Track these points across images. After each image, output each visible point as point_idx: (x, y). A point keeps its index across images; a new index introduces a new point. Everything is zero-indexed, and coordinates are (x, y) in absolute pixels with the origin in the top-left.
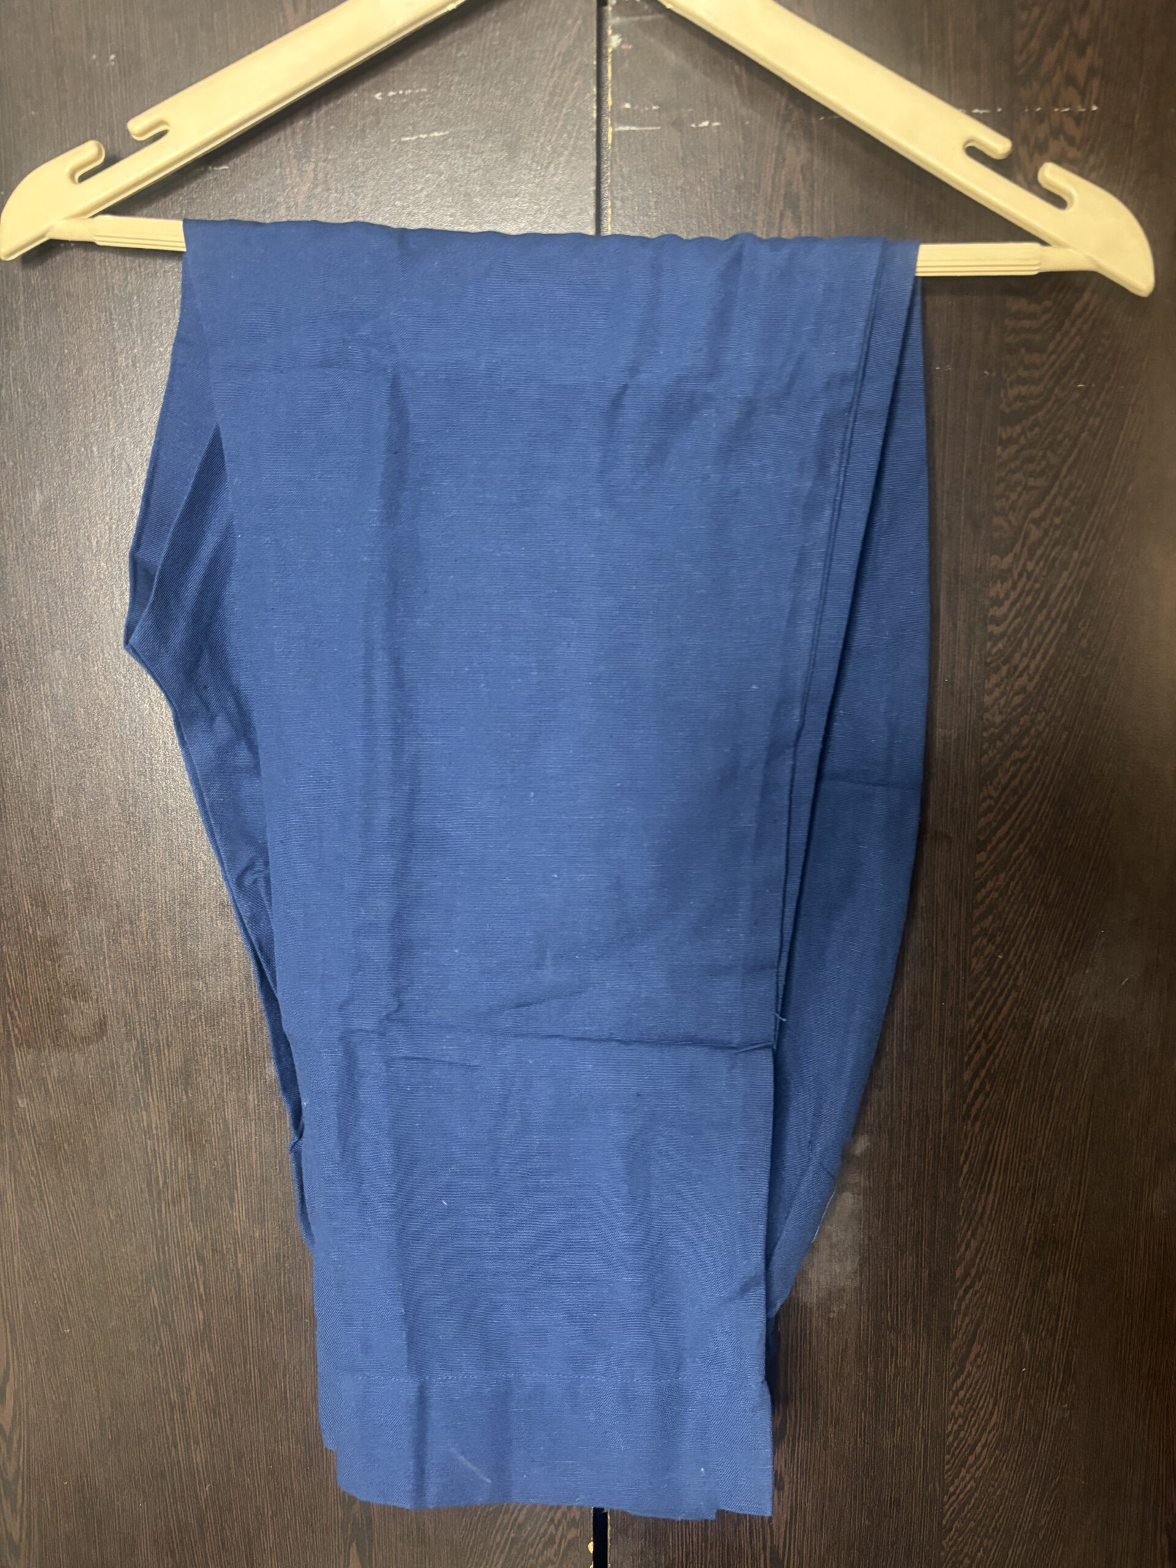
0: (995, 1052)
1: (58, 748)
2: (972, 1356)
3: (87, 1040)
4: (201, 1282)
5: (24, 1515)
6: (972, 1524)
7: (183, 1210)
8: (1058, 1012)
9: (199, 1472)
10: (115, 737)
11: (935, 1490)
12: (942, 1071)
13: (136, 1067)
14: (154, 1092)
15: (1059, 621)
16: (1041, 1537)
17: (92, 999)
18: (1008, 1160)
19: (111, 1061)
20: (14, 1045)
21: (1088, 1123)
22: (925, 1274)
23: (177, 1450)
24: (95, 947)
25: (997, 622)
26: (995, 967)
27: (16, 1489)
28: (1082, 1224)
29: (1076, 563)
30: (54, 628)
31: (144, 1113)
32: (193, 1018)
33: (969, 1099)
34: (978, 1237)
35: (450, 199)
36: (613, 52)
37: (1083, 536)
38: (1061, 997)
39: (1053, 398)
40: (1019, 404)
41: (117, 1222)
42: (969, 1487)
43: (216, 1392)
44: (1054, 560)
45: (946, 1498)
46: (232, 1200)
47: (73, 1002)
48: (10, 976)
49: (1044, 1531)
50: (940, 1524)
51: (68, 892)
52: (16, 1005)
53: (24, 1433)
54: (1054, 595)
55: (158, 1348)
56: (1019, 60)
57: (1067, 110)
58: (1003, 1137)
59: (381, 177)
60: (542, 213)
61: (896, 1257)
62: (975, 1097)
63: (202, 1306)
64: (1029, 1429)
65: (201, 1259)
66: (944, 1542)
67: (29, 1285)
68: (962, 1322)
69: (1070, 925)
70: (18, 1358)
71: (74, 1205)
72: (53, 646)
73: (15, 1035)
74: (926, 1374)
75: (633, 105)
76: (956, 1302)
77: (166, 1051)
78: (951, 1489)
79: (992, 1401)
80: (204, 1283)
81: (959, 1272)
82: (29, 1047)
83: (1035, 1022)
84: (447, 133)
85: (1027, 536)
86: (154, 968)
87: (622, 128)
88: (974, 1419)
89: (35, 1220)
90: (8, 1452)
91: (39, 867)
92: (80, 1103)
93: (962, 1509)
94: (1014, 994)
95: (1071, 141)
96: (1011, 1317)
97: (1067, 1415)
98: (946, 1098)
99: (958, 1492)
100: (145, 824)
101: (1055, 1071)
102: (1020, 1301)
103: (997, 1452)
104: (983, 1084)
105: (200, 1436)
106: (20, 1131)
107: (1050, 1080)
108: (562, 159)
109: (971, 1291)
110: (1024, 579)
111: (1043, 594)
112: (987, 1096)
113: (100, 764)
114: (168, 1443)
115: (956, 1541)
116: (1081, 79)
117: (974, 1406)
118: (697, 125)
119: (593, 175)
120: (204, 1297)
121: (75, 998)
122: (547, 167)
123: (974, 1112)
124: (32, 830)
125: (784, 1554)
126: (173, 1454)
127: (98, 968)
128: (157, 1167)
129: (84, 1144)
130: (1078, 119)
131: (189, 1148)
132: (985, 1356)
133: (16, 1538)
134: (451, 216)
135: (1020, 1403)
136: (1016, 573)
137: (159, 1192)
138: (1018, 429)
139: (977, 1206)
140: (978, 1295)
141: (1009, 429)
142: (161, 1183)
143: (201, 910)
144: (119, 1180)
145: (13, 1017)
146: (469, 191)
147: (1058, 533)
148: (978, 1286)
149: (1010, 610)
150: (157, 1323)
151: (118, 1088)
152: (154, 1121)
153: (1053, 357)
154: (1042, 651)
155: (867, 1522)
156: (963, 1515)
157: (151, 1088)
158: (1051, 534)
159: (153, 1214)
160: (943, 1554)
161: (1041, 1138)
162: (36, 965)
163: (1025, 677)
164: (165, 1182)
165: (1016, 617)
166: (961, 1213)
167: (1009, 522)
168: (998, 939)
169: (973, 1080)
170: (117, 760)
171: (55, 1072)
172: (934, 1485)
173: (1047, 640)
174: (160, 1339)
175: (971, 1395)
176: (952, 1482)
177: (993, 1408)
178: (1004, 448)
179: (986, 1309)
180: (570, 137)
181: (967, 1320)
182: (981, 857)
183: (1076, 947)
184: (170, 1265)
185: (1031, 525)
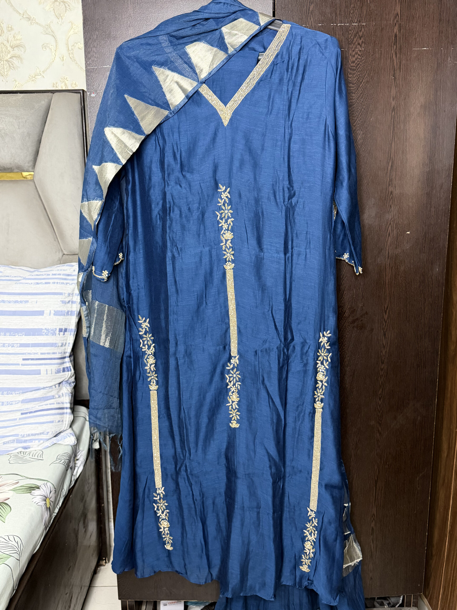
56: (350, 40)
57: (358, 49)
95: (359, 55)
116: (361, 44)
130: (360, 51)
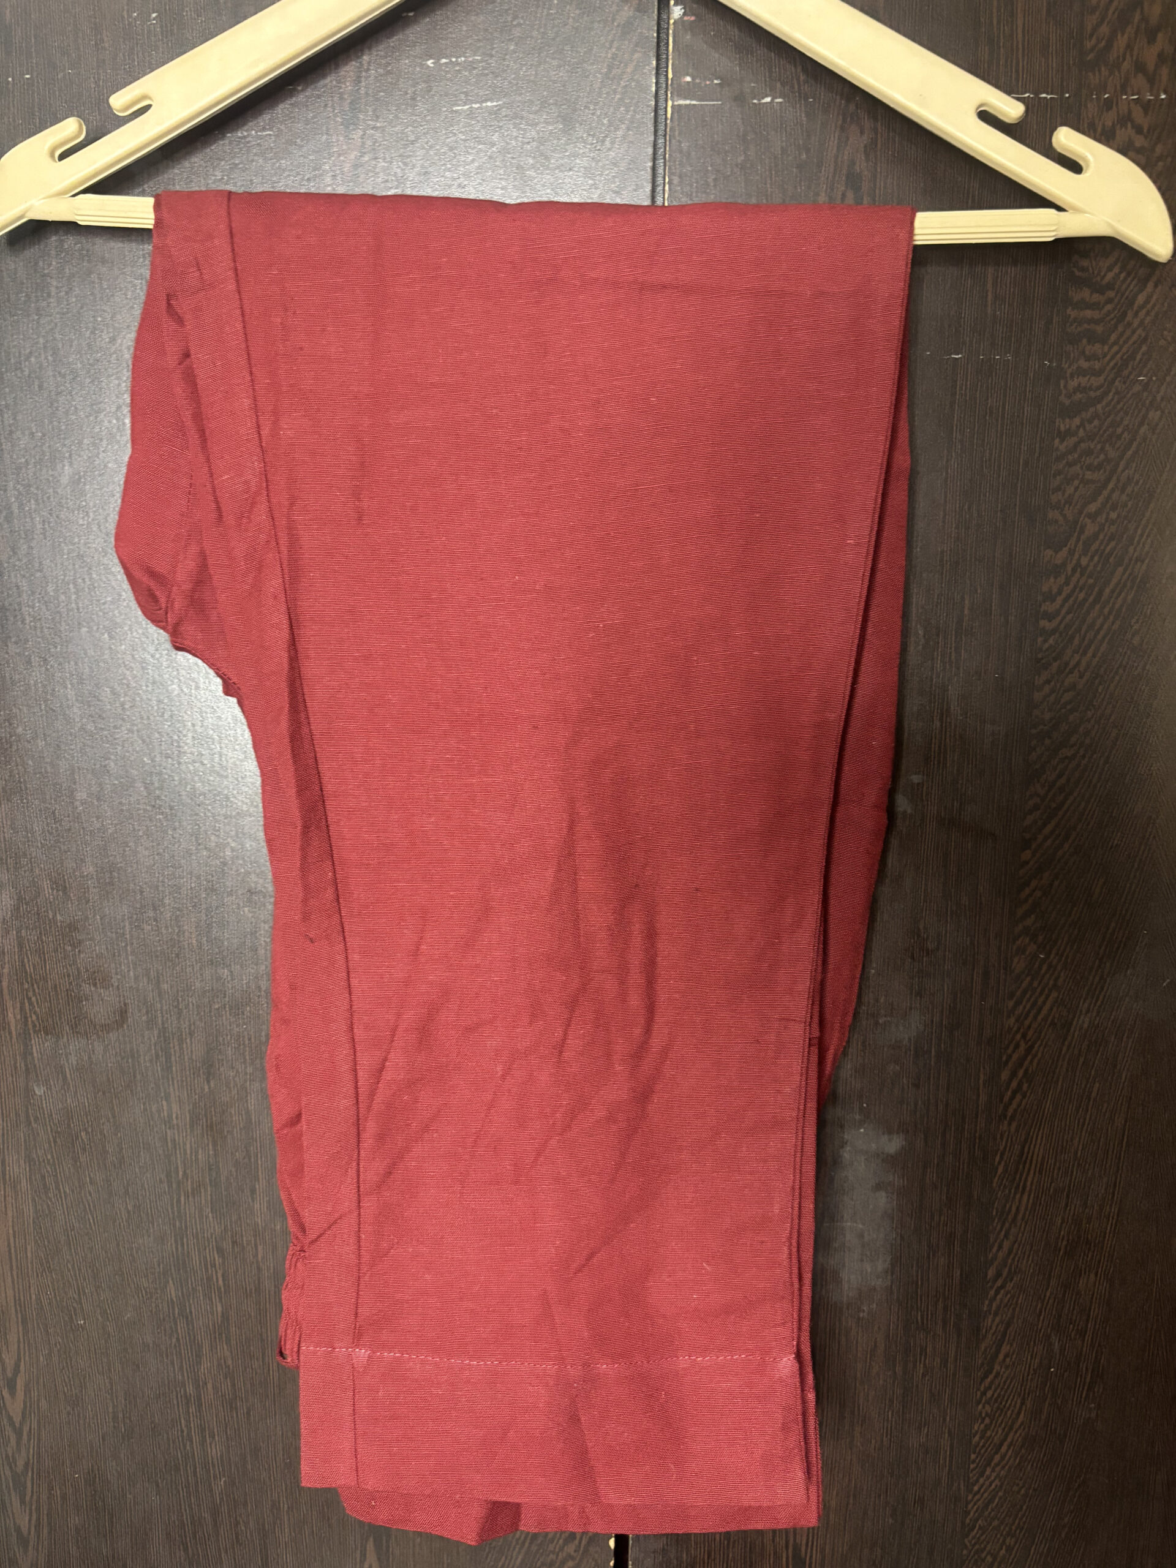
0: (1034, 1051)
1: (82, 729)
2: (1001, 1357)
3: (107, 1028)
4: (220, 1275)
5: (33, 1507)
6: (996, 1523)
7: (203, 1202)
8: (1098, 1012)
9: (214, 1466)
10: (142, 718)
11: (959, 1489)
12: (979, 1070)
13: (157, 1056)
14: (175, 1082)
15: (1111, 618)
16: (1063, 1536)
17: (112, 986)
18: (1043, 1158)
19: (132, 1050)
20: (31, 1032)
21: (1125, 1125)
22: (957, 1273)
23: (191, 1442)
24: (116, 933)
25: (1050, 617)
26: (1036, 966)
27: (25, 1482)
28: (1116, 1225)
29: (1130, 560)
30: (80, 605)
31: (164, 1103)
32: (217, 1007)
33: (1006, 1099)
34: (1011, 1237)
35: (502, 172)
36: (674, 23)
37: (1139, 532)
38: (1101, 997)
39: (1113, 390)
40: (1079, 396)
41: (134, 1213)
42: (993, 1486)
43: (233, 1385)
44: (1110, 554)
45: (970, 1497)
46: (253, 1191)
47: (93, 989)
48: (29, 961)
49: (1066, 1529)
50: (963, 1523)
51: (90, 877)
52: (34, 991)
53: (35, 1425)
54: (1107, 591)
55: (174, 1340)
56: (1089, 45)
57: (1135, 97)
58: (1039, 1137)
59: (431, 147)
60: (596, 188)
61: (929, 1257)
62: (1012, 1098)
63: (220, 1298)
64: (1056, 1429)
65: (220, 1251)
66: (966, 1541)
67: (42, 1276)
68: (993, 1321)
69: (1113, 924)
70: (29, 1350)
71: (90, 1194)
72: (79, 624)
73: (33, 1022)
74: (954, 1375)
75: (693, 79)
76: (987, 1302)
77: (188, 1040)
78: (976, 1488)
79: (1019, 1402)
80: (223, 1276)
81: (991, 1273)
82: (47, 1034)
83: (1074, 1023)
84: (500, 103)
85: (1082, 531)
86: (177, 956)
87: (682, 102)
88: (1000, 1419)
89: (50, 1211)
90: (18, 1443)
91: (60, 850)
92: (99, 1091)
93: (986, 1506)
94: (1054, 994)
95: (1139, 130)
96: (1042, 1318)
97: (1093, 1415)
98: (983, 1098)
99: (982, 1490)
100: (171, 808)
101: (1093, 1073)
102: (1051, 1301)
103: (1023, 1451)
104: (1020, 1084)
105: (216, 1430)
106: (36, 1119)
107: (1087, 1082)
108: (620, 133)
109: (1002, 1291)
110: (1077, 575)
111: (1096, 589)
112: (1024, 1097)
113: (126, 745)
114: (183, 1437)
115: (979, 1538)
116: (1151, 66)
117: (1002, 1406)
118: (759, 100)
119: (650, 150)
120: (222, 1289)
121: (95, 985)
122: (603, 141)
123: (1009, 1114)
124: (54, 813)
125: (806, 1553)
126: (188, 1448)
127: (119, 955)
128: (176, 1158)
129: (102, 1132)
130: (1146, 107)
131: (210, 1139)
132: (1014, 1356)
133: (25, 1531)
134: (502, 189)
135: (1047, 1403)
136: (1069, 568)
137: (179, 1183)
138: (1077, 421)
139: (1011, 1206)
140: (1009, 1296)
141: (1067, 420)
142: (181, 1173)
143: (228, 896)
144: (137, 1170)
145: (31, 1003)
146: (522, 163)
147: (1113, 529)
148: (1010, 1286)
149: (1062, 606)
150: (174, 1314)
151: (138, 1077)
152: (174, 1110)
153: (1115, 348)
154: (1093, 647)
155: (890, 1520)
156: (986, 1513)
157: (172, 1078)
158: (1106, 528)
159: (172, 1205)
160: (965, 1552)
161: (1077, 1139)
162: (56, 951)
163: (1076, 673)
164: (185, 1173)
165: (1068, 613)
166: (994, 1213)
167: (1065, 516)
168: (1040, 938)
169: (1010, 1080)
170: (144, 741)
171: (73, 1059)
172: (959, 1485)
173: (1099, 637)
174: (177, 1330)
175: (999, 1395)
176: (977, 1481)
177: (1020, 1409)
178: (1062, 441)
179: (1017, 1309)
180: (627, 111)
181: (997, 1320)
182: (1027, 855)
183: (1118, 948)
184: (188, 1257)
185: (1086, 519)
